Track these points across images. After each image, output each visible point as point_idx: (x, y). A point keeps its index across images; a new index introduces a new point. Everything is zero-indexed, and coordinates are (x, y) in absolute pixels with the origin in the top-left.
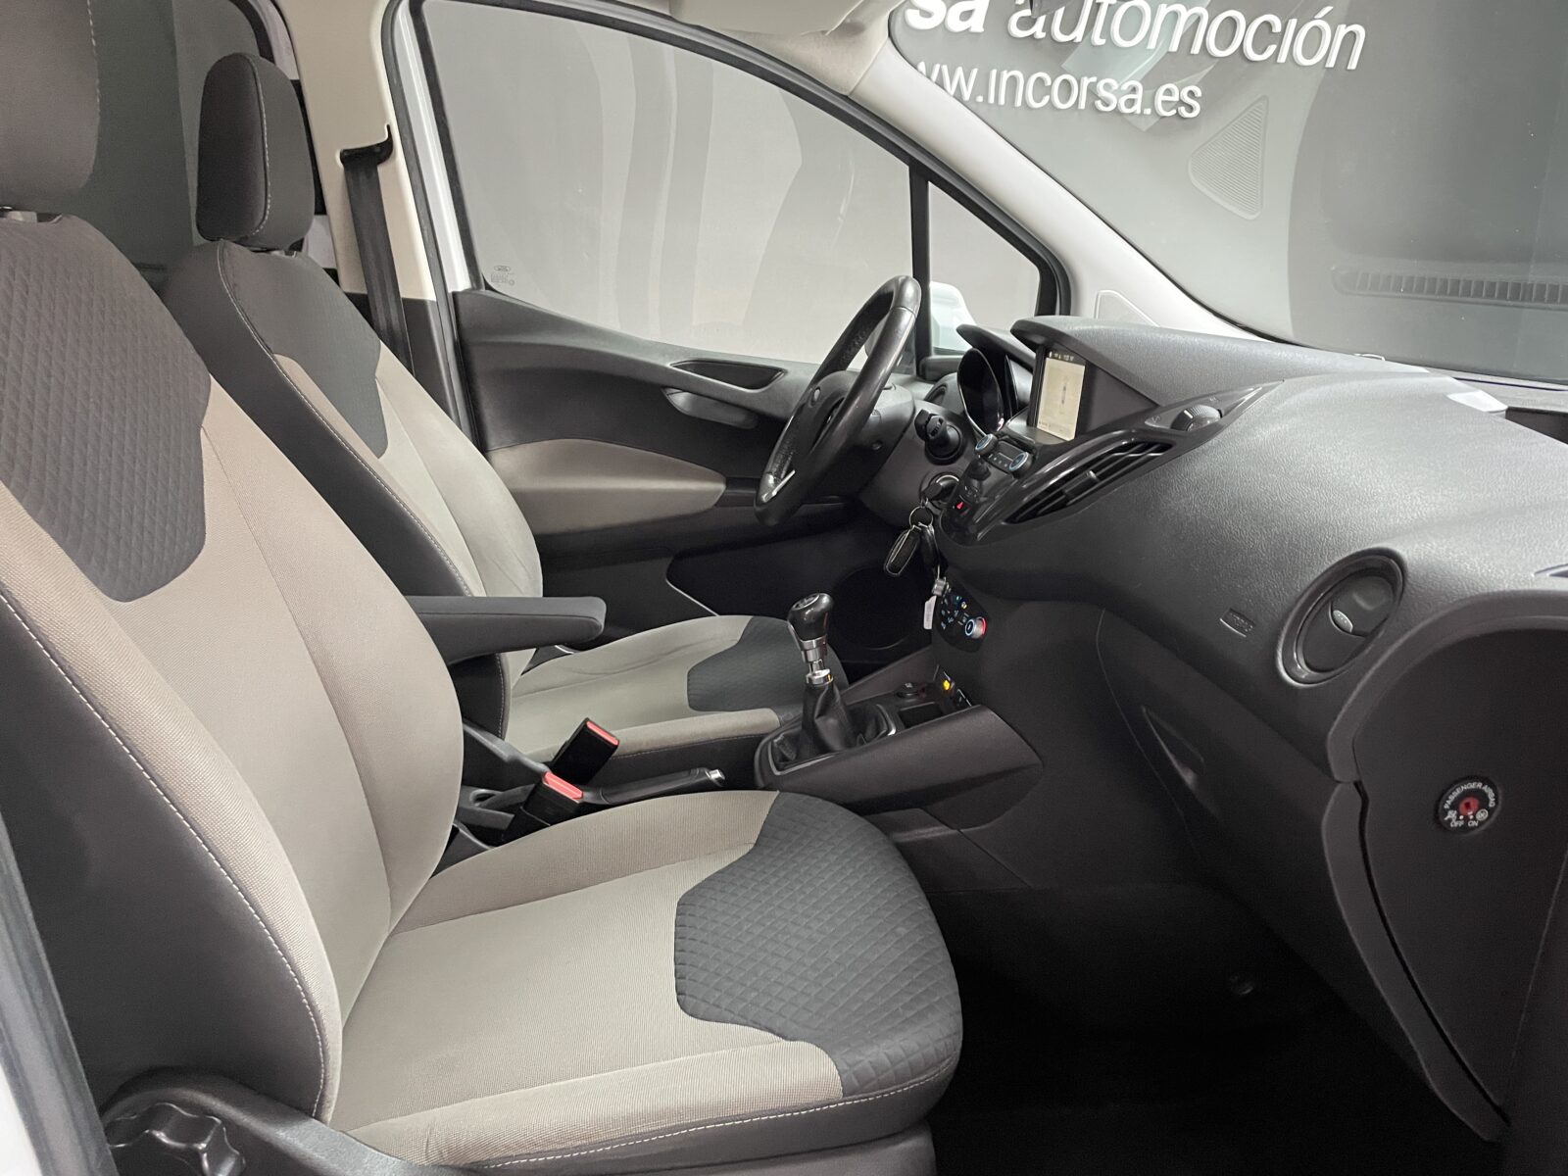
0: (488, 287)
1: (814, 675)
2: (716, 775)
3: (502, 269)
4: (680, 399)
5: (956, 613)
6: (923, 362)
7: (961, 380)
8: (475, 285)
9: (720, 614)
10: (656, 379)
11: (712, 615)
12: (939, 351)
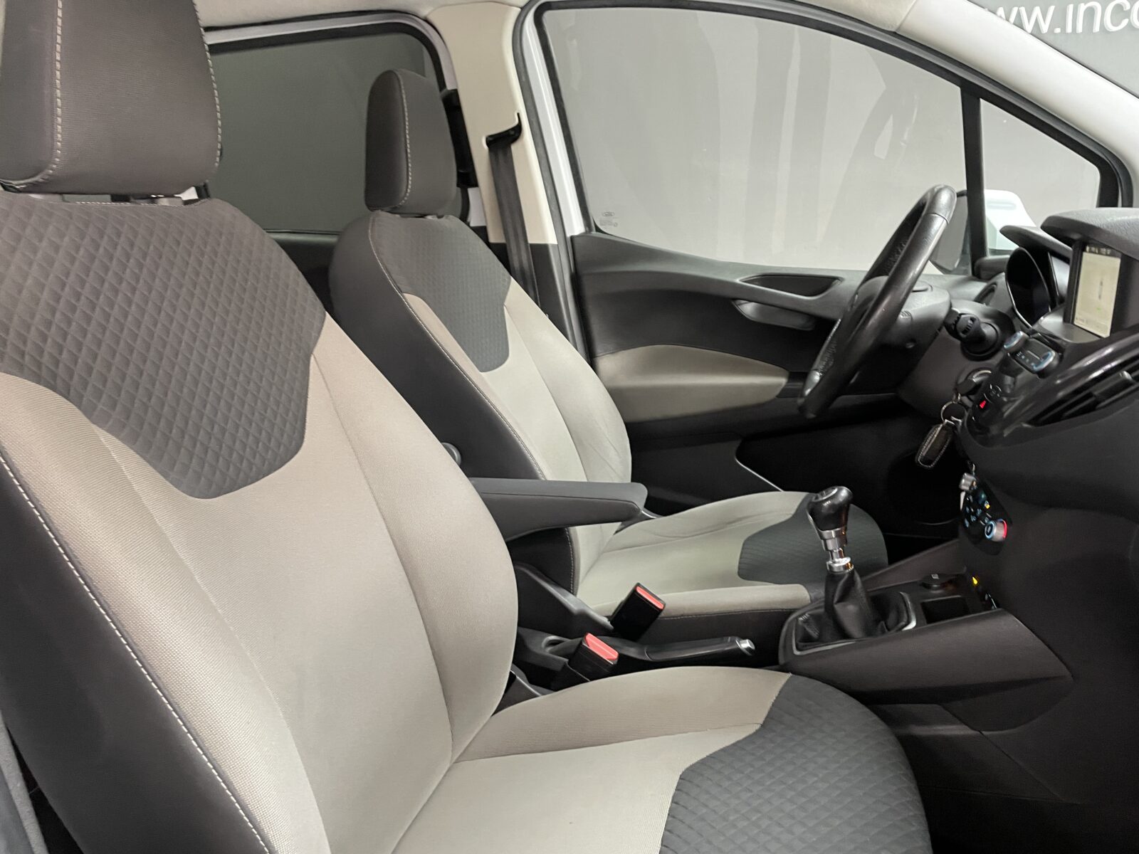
0: (598, 230)
1: (834, 563)
2: (746, 645)
3: (609, 214)
4: (748, 309)
5: (979, 511)
6: (978, 262)
7: (1009, 279)
8: (587, 229)
9: (785, 489)
10: (728, 293)
11: (778, 490)
12: (995, 252)
